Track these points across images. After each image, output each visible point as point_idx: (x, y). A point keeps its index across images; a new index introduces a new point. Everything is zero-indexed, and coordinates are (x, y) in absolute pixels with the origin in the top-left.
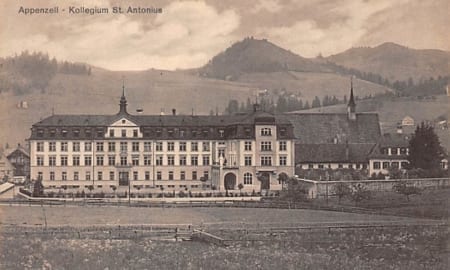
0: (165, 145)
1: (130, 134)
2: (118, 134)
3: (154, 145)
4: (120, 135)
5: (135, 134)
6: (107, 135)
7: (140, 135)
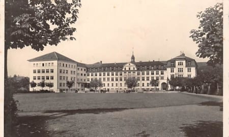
0: (145, 73)
1: (132, 69)
2: (127, 69)
3: (141, 73)
4: (128, 69)
5: (134, 69)
6: (124, 69)
7: (136, 69)
